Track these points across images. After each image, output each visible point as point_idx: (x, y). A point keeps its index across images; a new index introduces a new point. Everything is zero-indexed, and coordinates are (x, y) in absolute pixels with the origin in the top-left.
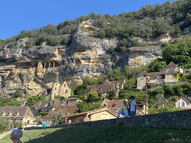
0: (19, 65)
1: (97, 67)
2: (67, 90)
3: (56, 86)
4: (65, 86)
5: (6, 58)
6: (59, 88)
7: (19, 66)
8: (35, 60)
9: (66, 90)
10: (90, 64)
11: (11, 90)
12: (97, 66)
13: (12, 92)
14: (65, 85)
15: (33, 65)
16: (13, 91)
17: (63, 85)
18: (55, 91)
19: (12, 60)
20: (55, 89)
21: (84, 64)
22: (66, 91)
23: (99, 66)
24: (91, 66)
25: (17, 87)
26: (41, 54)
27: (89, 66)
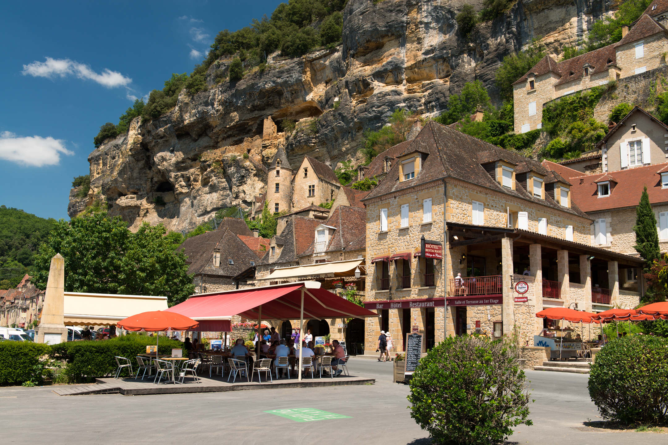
0: (221, 136)
1: (426, 93)
2: (313, 186)
3: (279, 180)
4: (306, 174)
5: (186, 122)
6: (288, 183)
7: (224, 142)
8: (256, 113)
9: (310, 187)
10: (402, 88)
11: (206, 213)
12: (426, 90)
13: (209, 219)
14: (306, 170)
15: (254, 130)
16: (211, 216)
17: (301, 172)
18: (277, 195)
19: (201, 126)
20: (274, 189)
21: (380, 93)
22: (310, 191)
23: (431, 88)
24: (405, 95)
25: (221, 203)
26: (267, 91)
27: (397, 97)
